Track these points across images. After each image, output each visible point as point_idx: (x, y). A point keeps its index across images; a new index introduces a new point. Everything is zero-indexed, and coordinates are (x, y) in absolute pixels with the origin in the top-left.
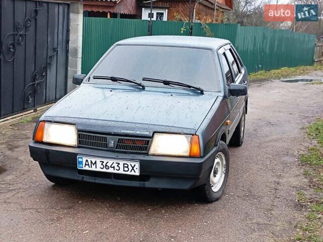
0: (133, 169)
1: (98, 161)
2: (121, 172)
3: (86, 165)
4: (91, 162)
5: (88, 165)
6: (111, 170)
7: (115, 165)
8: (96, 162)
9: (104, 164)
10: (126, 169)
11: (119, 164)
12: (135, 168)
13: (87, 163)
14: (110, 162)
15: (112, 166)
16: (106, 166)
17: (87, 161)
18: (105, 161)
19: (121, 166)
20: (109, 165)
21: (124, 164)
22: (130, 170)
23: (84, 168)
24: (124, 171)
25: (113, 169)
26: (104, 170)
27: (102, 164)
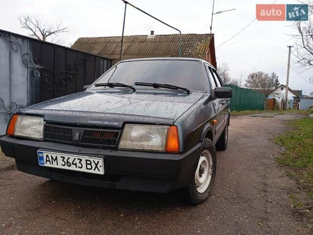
0: (96, 167)
1: (59, 156)
2: (84, 170)
3: (47, 161)
4: (52, 158)
5: (49, 161)
6: (73, 168)
7: (77, 161)
8: (56, 157)
9: (65, 160)
10: (89, 167)
11: (81, 160)
12: (98, 166)
13: (48, 160)
14: (72, 158)
15: (74, 163)
16: (68, 162)
17: (47, 156)
18: (66, 156)
19: (84, 162)
20: (71, 161)
21: (86, 160)
22: (93, 168)
23: (45, 165)
24: (87, 169)
25: (75, 166)
26: (66, 167)
27: (63, 161)
